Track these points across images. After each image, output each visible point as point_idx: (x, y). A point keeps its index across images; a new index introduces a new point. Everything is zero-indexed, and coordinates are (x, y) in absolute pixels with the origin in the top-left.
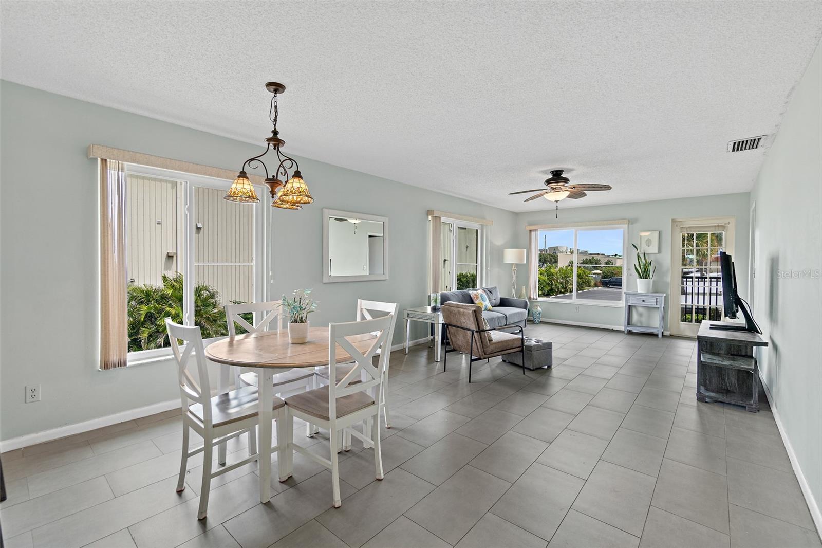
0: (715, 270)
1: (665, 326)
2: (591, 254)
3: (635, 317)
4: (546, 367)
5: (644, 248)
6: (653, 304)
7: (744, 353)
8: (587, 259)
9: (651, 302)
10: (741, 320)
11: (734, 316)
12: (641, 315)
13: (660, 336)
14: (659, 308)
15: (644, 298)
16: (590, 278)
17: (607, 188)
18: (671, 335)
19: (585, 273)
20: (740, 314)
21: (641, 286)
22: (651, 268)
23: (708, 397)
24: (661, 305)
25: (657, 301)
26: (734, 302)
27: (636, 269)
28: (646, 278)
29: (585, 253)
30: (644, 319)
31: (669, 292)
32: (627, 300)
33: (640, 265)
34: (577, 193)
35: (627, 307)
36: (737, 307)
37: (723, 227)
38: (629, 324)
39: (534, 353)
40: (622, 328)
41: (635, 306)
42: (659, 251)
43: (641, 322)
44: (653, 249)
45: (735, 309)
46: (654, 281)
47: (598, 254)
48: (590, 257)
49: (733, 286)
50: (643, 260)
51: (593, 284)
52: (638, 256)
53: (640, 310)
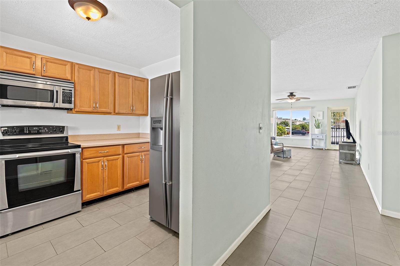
0: (343, 125)
1: (326, 146)
2: (283, 119)
3: (314, 143)
4: (289, 157)
5: (317, 117)
6: (322, 138)
7: (352, 150)
8: (282, 121)
9: (321, 137)
10: (351, 140)
11: (349, 139)
12: (317, 142)
13: (324, 149)
14: (323, 139)
15: (318, 136)
16: (285, 130)
17: (309, 99)
18: (328, 149)
19: (283, 128)
20: (351, 138)
21: (317, 131)
22: (320, 125)
23: (343, 162)
24: (324, 138)
25: (323, 137)
26: (349, 135)
27: (315, 125)
28: (318, 128)
29: (281, 118)
30: (318, 144)
31: (327, 134)
32: (312, 137)
33: (316, 123)
34: (298, 100)
35: (312, 139)
36: (350, 136)
37: (346, 110)
38: (312, 146)
39: (286, 152)
40: (310, 147)
41: (314, 139)
42: (323, 119)
43: (317, 145)
44: (321, 118)
45: (349, 136)
46: (321, 129)
47: (287, 119)
48: (284, 120)
49: (349, 129)
50: (317, 122)
51: (286, 133)
52: (315, 120)
53: (316, 140)
